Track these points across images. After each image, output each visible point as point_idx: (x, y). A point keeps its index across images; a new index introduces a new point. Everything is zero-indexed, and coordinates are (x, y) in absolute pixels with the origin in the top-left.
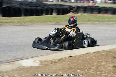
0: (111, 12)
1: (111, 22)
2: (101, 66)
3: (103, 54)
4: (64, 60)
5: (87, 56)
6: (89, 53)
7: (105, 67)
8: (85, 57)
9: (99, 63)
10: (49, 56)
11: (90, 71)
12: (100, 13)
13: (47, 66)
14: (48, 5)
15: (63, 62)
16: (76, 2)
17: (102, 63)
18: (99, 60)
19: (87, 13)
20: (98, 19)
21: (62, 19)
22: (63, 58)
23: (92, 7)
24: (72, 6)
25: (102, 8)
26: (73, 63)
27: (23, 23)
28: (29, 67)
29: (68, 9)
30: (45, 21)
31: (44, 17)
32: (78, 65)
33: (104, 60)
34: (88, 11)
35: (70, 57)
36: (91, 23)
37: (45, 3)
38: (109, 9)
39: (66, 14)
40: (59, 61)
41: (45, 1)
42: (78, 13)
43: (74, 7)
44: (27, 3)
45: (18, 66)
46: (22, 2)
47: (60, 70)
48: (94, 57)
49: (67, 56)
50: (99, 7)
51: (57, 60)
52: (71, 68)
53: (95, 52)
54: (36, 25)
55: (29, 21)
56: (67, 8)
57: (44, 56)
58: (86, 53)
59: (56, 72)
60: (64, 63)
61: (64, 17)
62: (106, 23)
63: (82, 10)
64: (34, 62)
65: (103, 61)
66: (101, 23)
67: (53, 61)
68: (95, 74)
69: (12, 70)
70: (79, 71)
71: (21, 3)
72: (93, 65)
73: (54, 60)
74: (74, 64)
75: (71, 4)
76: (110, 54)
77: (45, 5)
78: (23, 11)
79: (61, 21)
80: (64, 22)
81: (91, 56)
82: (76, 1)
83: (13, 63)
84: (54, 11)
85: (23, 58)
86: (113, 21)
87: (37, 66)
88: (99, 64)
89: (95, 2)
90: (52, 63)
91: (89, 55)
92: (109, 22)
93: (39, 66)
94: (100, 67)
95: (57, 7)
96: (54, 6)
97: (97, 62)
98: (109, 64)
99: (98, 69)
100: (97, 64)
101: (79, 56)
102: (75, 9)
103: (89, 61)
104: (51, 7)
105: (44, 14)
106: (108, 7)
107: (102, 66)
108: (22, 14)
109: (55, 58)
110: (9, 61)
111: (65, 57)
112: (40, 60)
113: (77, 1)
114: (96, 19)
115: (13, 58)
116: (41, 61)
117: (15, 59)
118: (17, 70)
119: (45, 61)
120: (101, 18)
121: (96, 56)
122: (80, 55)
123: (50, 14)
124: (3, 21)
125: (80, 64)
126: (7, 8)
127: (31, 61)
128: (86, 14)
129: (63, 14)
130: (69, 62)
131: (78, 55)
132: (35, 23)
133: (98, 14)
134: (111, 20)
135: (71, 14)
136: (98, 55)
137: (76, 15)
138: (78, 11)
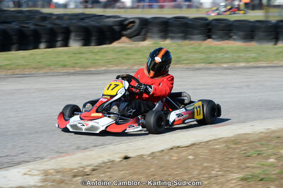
0: (241, 33)
1: (243, 62)
2: (210, 178)
4: (109, 168)
5: (172, 156)
6: (178, 147)
7: (222, 180)
8: (167, 157)
9: (203, 172)
10: (67, 157)
12: (209, 37)
13: (62, 185)
14: (54, 17)
15: (107, 172)
16: (138, 7)
17: (213, 170)
18: (206, 164)
19: (172, 38)
20: (203, 56)
21: (97, 57)
22: (106, 160)
23: (186, 21)
24: (126, 19)
25: (214, 23)
26: (135, 173)
29: (116, 28)
33: (217, 164)
34: (172, 32)
35: (126, 158)
36: (182, 66)
37: (46, 10)
38: (236, 24)
39: (111, 43)
40: (94, 170)
42: (144, 40)
43: (133, 22)
48: (191, 157)
49: (117, 158)
50: (206, 19)
51: (90, 168)
53: (193, 145)
56: (111, 24)
57: (53, 158)
58: (169, 147)
60: (108, 174)
61: (105, 52)
62: (225, 65)
63: (155, 29)
64: (25, 174)
65: (217, 166)
66: (212, 66)
67: (79, 172)
72: (190, 177)
73: (82, 167)
74: (135, 177)
75: (124, 14)
76: (234, 149)
77: (45, 17)
80: (103, 66)
81: (184, 154)
82: (137, 4)
84: (72, 35)
86: (247, 61)
88: (204, 174)
89: (197, 4)
90: (75, 176)
91: (177, 153)
93: (40, 184)
94: (206, 182)
95: (84, 25)
96: (74, 21)
97: (200, 168)
98: (233, 172)
100: (199, 175)
101: (149, 156)
102: (135, 27)
103: (178, 168)
104: (64, 23)
105: (42, 45)
106: (233, 19)
107: (212, 180)
109: (85, 163)
111: (112, 158)
112: (42, 169)
113: (141, 4)
114: (196, 55)
116: (46, 173)
121: (196, 155)
122: (153, 153)
123: (59, 43)
125: (154, 175)
127: (19, 172)
128: (168, 42)
129: (100, 43)
130: (122, 172)
131: (148, 153)
133: (205, 40)
134: (240, 57)
135: (123, 44)
136: (203, 152)
137: (140, 45)
138: (145, 34)
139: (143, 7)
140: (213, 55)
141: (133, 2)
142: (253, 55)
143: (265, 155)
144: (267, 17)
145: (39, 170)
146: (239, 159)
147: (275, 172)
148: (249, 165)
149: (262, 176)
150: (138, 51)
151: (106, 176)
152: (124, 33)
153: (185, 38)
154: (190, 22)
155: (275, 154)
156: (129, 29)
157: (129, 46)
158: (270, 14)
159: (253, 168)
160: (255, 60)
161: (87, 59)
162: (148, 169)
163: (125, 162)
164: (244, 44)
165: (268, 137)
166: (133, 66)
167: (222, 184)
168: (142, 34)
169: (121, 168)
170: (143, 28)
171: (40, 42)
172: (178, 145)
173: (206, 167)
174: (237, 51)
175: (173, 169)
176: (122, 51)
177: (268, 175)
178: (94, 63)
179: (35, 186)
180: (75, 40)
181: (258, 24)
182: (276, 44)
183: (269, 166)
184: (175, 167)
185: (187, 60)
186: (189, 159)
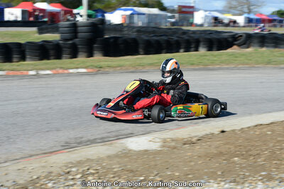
2: (281, 149)
4: (210, 139)
5: (255, 131)
6: (261, 125)
8: (252, 132)
9: (277, 144)
11: (259, 160)
13: (175, 150)
14: (190, 32)
16: (248, 26)
18: (279, 139)
19: (267, 47)
21: (215, 59)
22: (208, 133)
23: (277, 36)
24: (237, 34)
26: (227, 144)
27: (141, 68)
28: (140, 151)
29: (230, 39)
31: (181, 56)
32: (236, 147)
34: (267, 43)
35: (223, 132)
37: (185, 28)
39: (226, 49)
40: (199, 140)
41: (187, 26)
42: (248, 47)
43: (241, 36)
44: (150, 30)
45: (120, 150)
46: (143, 27)
47: (199, 157)
48: (269, 133)
49: (217, 131)
51: (196, 138)
52: (221, 154)
53: (272, 123)
55: (151, 65)
56: (226, 37)
57: (172, 130)
58: (255, 124)
59: (191, 162)
60: (208, 143)
61: (221, 55)
63: (256, 41)
64: (150, 141)
67: (188, 141)
68: (268, 165)
69: (109, 157)
70: (236, 159)
71: (140, 30)
73: (191, 138)
74: (227, 146)
75: (236, 31)
77: (185, 32)
78: (141, 46)
79: (213, 63)
80: (218, 65)
81: (265, 130)
82: (247, 24)
83: (111, 144)
84: (201, 44)
85: (132, 134)
87: (156, 148)
88: (278, 146)
90: (185, 144)
91: (259, 129)
93: (159, 149)
94: (278, 152)
95: (208, 37)
96: (203, 35)
97: (275, 141)
99: (274, 156)
100: (273, 146)
101: (239, 130)
102: (242, 39)
104: (196, 36)
105: (182, 50)
108: (141, 50)
109: (193, 135)
110: (106, 140)
111: (212, 132)
112: (163, 137)
113: (250, 24)
115: (114, 134)
116: (165, 141)
117: (117, 136)
118: (117, 156)
119: (173, 140)
121: (273, 131)
122: (242, 129)
123: (193, 49)
124: (102, 64)
126: (112, 40)
127: (146, 139)
128: (264, 49)
129: (219, 49)
130: (219, 142)
131: (239, 128)
135: (234, 50)
137: (245, 51)
139: (251, 26)
141: (245, 23)
145: (160, 139)
150: (243, 55)
152: (236, 43)
153: (276, 47)
154: (279, 36)
156: (238, 40)
157: (239, 51)
161: (208, 60)
162: (237, 140)
163: (222, 134)
166: (238, 65)
168: (248, 43)
170: (247, 40)
171: (180, 48)
173: (279, 141)
176: (233, 54)
180: (203, 47)
184: (256, 140)
185: (275, 62)
186: (267, 134)
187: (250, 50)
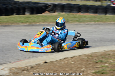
0: (92, 10)
1: (93, 22)
3: (83, 59)
4: (38, 67)
5: (65, 62)
6: (68, 58)
7: (86, 73)
8: (62, 63)
9: (78, 69)
10: (20, 62)
12: (80, 12)
13: (18, 75)
14: (19, 3)
15: (37, 69)
17: (82, 69)
18: (79, 66)
20: (77, 19)
21: (36, 19)
22: (37, 64)
23: (71, 5)
24: (48, 4)
25: (82, 6)
26: (49, 70)
29: (43, 7)
30: (16, 22)
31: (14, 17)
32: (54, 71)
33: (84, 66)
34: (66, 9)
35: (46, 63)
38: (90, 7)
39: (41, 13)
40: (32, 68)
42: (54, 12)
43: (50, 5)
48: (73, 63)
49: (42, 62)
50: (78, 5)
51: (30, 67)
53: (74, 57)
54: (5, 26)
56: (41, 6)
57: (14, 62)
58: (64, 58)
61: (39, 17)
62: (86, 23)
63: (59, 8)
64: (2, 70)
65: (84, 67)
66: (81, 23)
67: (25, 69)
73: (27, 67)
76: (91, 59)
79: (34, 22)
80: (38, 23)
81: (70, 61)
84: (27, 10)
86: (95, 21)
87: (6, 74)
88: (78, 70)
90: (23, 71)
91: (67, 60)
92: (90, 22)
93: (8, 74)
95: (31, 6)
96: (27, 5)
97: (76, 67)
98: (90, 70)
100: (76, 71)
101: (55, 62)
102: (51, 7)
103: (67, 67)
105: (15, 14)
106: (89, 5)
109: (28, 65)
111: (39, 63)
114: (75, 19)
116: (11, 69)
119: (16, 69)
120: (81, 18)
121: (75, 62)
122: (57, 60)
123: (22, 13)
125: (57, 71)
128: (64, 13)
130: (44, 69)
131: (55, 60)
132: (3, 24)
133: (78, 13)
134: (92, 20)
135: (46, 14)
136: (78, 60)
137: (53, 14)
138: (55, 10)
140: (82, 19)
142: (98, 19)
143: (104, 62)
144: (102, 4)
145: (8, 68)
146: (93, 64)
147: (108, 70)
148: (97, 66)
149: (103, 72)
150: (52, 17)
151: (37, 71)
152: (47, 9)
153: (70, 12)
154: (73, 6)
155: (108, 62)
156: (49, 8)
157: (49, 15)
158: (103, 3)
159: (99, 68)
160: (98, 21)
161: (32, 20)
162: (54, 68)
163: (45, 64)
164: (93, 15)
165: (105, 54)
166: (50, 23)
167: (86, 75)
168: (54, 10)
169: (43, 67)
170: (54, 8)
172: (67, 57)
173: (79, 67)
174: (91, 18)
175: (65, 68)
176: (45, 17)
177: (105, 71)
178: (34, 21)
179: (6, 75)
180: (28, 12)
181: (99, 7)
182: (106, 15)
183: (105, 67)
184: (66, 67)
185: (71, 21)
186: (72, 63)
187: (55, 14)
